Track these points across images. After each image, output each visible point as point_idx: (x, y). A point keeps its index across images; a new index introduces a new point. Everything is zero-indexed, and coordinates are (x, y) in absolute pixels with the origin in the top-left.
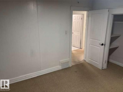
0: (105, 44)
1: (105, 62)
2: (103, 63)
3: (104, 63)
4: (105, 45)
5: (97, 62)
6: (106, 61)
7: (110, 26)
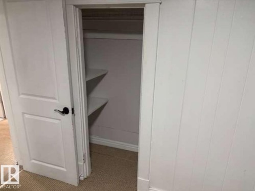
0: (73, 109)
1: (83, 161)
2: (78, 165)
3: (81, 163)
4: (73, 112)
5: (63, 167)
6: (84, 156)
7: (77, 48)
